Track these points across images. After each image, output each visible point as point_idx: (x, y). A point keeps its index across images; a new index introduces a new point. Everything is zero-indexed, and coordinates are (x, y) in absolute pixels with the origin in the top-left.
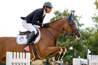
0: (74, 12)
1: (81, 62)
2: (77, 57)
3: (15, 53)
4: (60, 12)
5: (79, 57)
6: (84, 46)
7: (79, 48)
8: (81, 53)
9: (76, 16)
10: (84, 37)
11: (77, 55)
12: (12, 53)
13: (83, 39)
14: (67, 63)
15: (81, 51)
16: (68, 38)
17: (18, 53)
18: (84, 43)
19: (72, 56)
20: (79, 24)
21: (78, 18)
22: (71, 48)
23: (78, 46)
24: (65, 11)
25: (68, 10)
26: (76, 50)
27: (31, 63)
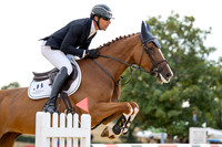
0: (192, 19)
1: (209, 136)
2: (199, 126)
3: (55, 114)
4: (160, 20)
5: (204, 125)
6: (216, 99)
7: (203, 104)
8: (208, 114)
9: (198, 31)
10: (216, 79)
11: (198, 119)
12: (49, 114)
13: (214, 84)
14: (175, 137)
15: (209, 111)
16: (178, 81)
17: (63, 115)
18: (216, 93)
19: (187, 123)
20: (203, 48)
21: (201, 35)
22: (186, 104)
23: (202, 99)
24: (171, 18)
25: (178, 16)
26: (196, 108)
27: (92, 137)
